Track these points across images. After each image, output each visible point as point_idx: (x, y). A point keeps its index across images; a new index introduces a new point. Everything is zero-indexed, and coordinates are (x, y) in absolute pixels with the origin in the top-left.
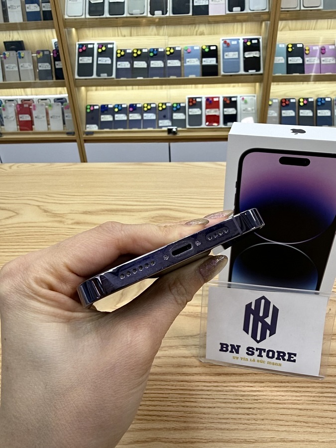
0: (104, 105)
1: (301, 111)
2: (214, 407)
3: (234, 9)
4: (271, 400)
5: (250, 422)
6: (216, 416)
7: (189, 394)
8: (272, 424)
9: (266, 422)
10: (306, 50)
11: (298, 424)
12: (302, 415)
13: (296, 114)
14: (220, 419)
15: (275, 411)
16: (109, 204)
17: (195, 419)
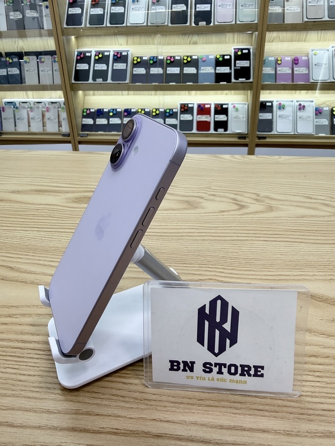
0: (101, 109)
6: (31, 384)
7: (16, 361)
11: (115, 398)
12: (123, 388)
16: (41, 186)
17: (7, 386)
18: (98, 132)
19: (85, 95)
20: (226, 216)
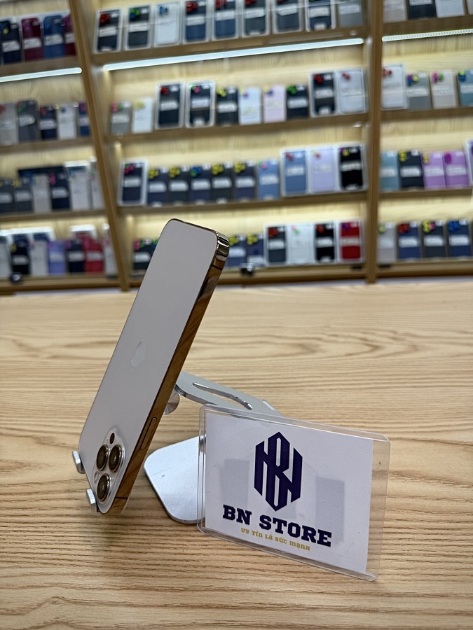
2: (146, 553)
4: (225, 545)
5: (187, 569)
6: (145, 562)
8: (215, 572)
9: (208, 569)
11: (252, 572)
14: (149, 565)
15: (226, 557)
17: (115, 565)
19: (136, 222)
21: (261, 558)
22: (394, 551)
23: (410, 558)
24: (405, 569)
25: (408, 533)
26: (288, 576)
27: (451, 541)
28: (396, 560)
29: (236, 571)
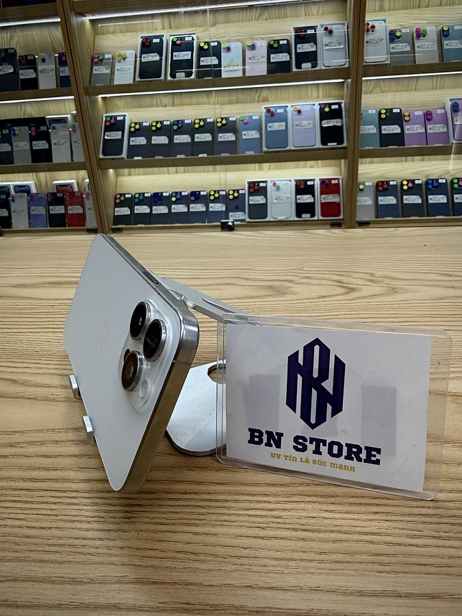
1: (405, 197)
2: (51, 528)
3: (304, 65)
5: (99, 551)
6: (45, 541)
7: (21, 508)
8: (134, 556)
9: (126, 551)
10: (405, 116)
11: (183, 556)
12: (195, 541)
13: (397, 201)
14: (50, 545)
15: (151, 535)
16: (59, 276)
17: (6, 546)
18: (137, 224)
19: (117, 175)
20: (330, 303)
21: (196, 537)
22: (368, 530)
23: (388, 539)
24: (383, 555)
25: (386, 505)
26: (228, 563)
27: (442, 517)
28: (372, 542)
29: (162, 555)
